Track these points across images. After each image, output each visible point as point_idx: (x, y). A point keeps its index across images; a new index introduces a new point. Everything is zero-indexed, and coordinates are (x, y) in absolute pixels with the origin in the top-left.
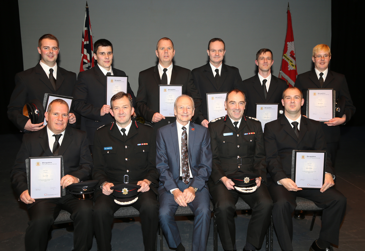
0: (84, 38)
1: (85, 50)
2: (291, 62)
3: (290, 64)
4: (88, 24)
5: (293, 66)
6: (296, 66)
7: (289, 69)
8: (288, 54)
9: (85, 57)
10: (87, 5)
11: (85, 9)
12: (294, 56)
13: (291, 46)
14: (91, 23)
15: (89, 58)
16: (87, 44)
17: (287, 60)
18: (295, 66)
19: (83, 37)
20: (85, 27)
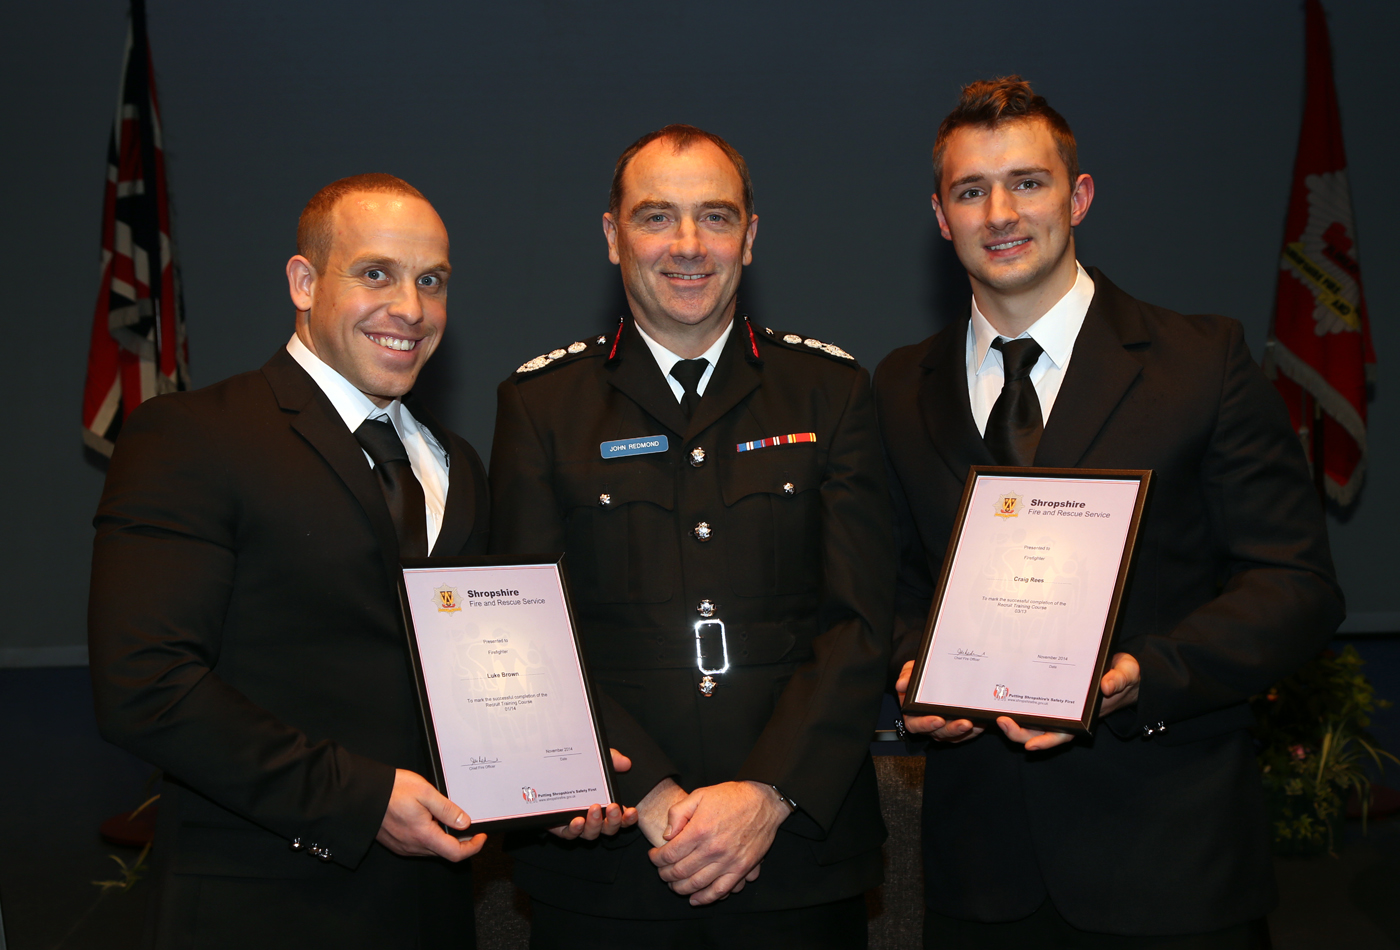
0: (116, 164)
1: (123, 232)
2: (1331, 286)
3: (1323, 297)
4: (140, 83)
5: (1342, 309)
6: (1362, 312)
7: (1319, 331)
8: (1311, 245)
9: (122, 267)
12: (1351, 253)
13: (1327, 198)
14: (157, 77)
15: (143, 274)
16: (133, 199)
17: (1307, 279)
18: (1352, 307)
19: (113, 158)
20: (125, 102)
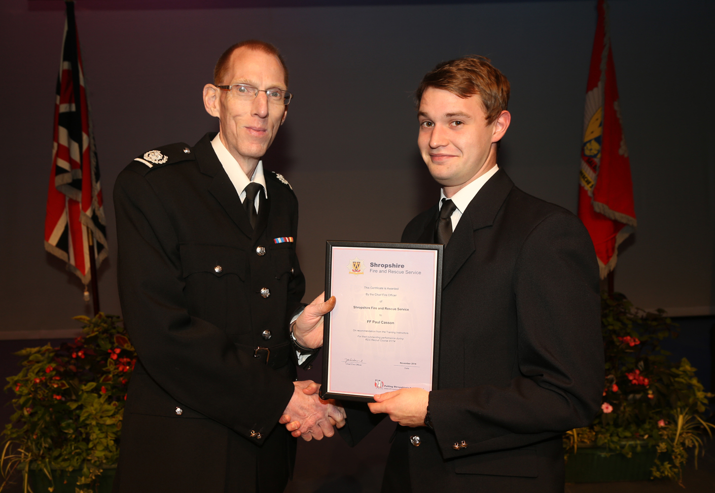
9: (65, 153)
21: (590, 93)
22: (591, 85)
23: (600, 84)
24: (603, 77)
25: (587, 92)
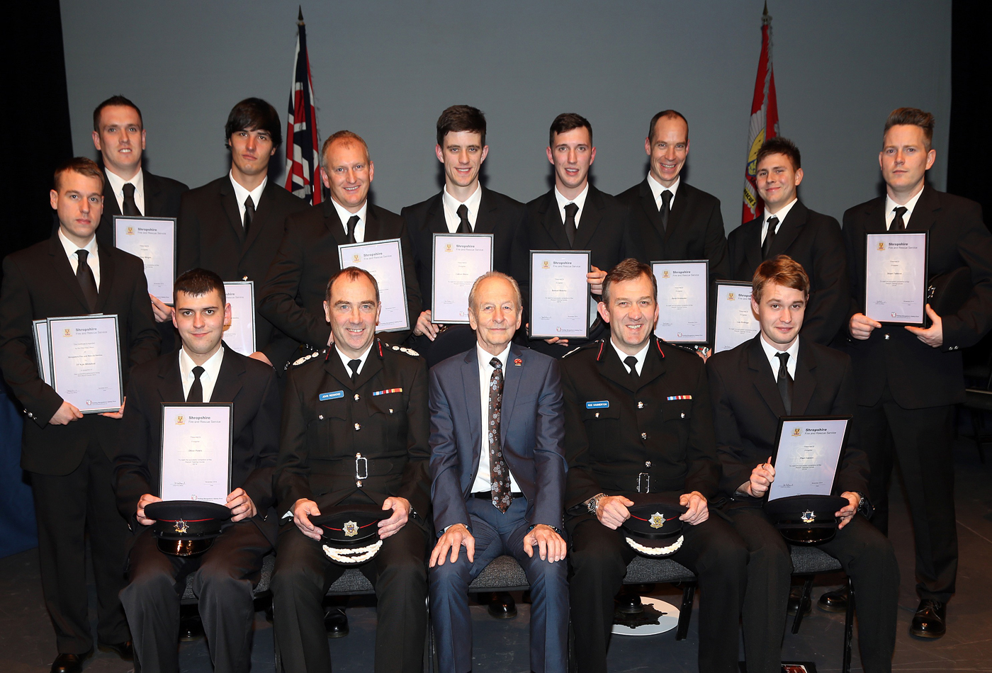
0: (293, 114)
1: (297, 150)
4: (303, 73)
9: (297, 169)
10: (301, 17)
11: (296, 29)
14: (311, 69)
15: (306, 174)
16: (302, 132)
19: (291, 111)
20: (296, 81)
21: (754, 115)
22: (755, 109)
23: (764, 107)
24: (766, 100)
25: (752, 114)
